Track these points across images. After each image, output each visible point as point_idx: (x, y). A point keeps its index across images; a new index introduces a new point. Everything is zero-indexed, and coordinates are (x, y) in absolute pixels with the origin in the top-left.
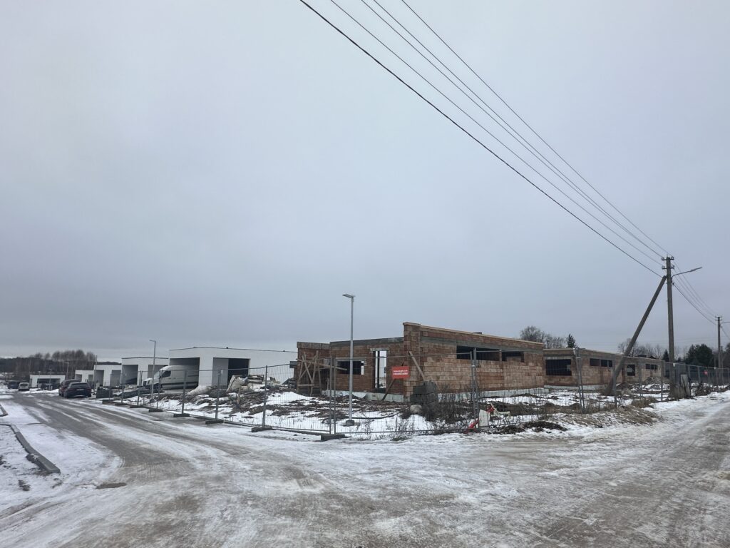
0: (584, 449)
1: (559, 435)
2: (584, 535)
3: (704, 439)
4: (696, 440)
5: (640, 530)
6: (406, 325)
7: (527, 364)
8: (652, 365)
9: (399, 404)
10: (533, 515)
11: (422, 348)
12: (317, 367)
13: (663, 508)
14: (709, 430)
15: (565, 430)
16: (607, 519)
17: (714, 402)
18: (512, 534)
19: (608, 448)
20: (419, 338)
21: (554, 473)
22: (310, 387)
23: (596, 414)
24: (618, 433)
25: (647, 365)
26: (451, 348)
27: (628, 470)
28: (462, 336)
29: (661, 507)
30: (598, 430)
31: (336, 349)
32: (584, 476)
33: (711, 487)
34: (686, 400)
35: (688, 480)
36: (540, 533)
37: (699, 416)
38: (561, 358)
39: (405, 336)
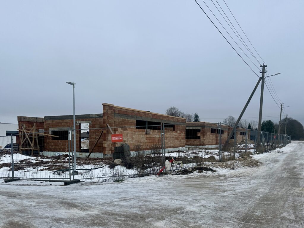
0: (231, 181)
1: (212, 174)
2: (259, 220)
3: (285, 173)
4: (282, 174)
5: (282, 215)
6: (105, 106)
7: (176, 132)
8: (244, 133)
9: (103, 159)
10: (231, 213)
11: (115, 121)
12: (35, 135)
13: (286, 205)
14: (285, 169)
15: (215, 171)
16: (265, 212)
17: (279, 154)
18: (228, 222)
19: (242, 180)
20: (113, 114)
21: (225, 194)
22: (31, 150)
23: (229, 162)
24: (243, 172)
25: (241, 132)
26: (132, 121)
27: (260, 190)
28: (139, 113)
29: (285, 205)
30: (232, 171)
31: (49, 122)
32: (241, 194)
33: (301, 195)
34: (266, 153)
35: (290, 193)
36: (240, 221)
37: (276, 161)
38: (195, 128)
39: (104, 113)
